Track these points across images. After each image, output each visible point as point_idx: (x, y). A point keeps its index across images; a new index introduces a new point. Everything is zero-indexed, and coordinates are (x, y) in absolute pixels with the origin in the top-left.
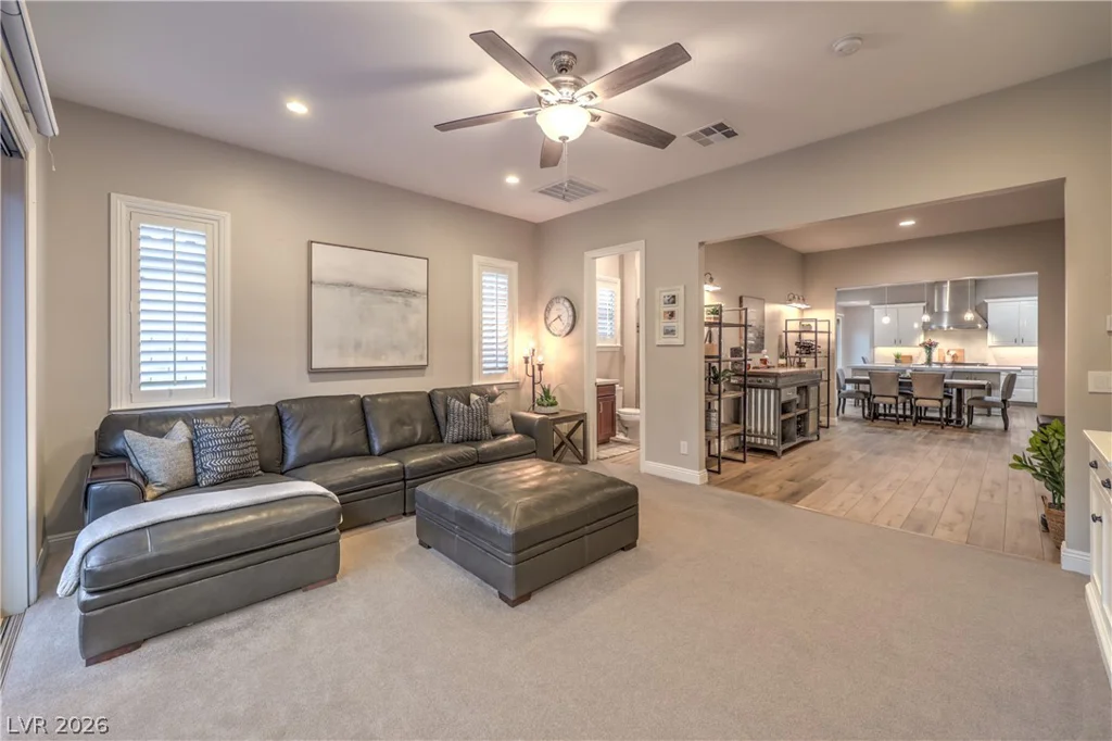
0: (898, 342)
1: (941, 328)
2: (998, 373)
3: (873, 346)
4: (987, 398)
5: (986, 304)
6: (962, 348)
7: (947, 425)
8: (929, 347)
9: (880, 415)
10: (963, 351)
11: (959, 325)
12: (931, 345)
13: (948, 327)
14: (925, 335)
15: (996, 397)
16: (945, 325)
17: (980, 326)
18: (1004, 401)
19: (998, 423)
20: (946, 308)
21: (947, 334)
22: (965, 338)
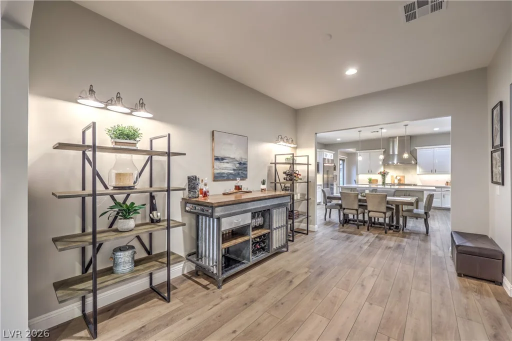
0: (370, 172)
1: (393, 163)
2: (422, 192)
3: (357, 174)
4: (415, 211)
5: (416, 150)
6: (403, 175)
7: (390, 229)
8: (384, 175)
9: (350, 220)
10: (404, 177)
11: (403, 162)
12: (385, 173)
13: (397, 163)
14: (384, 168)
15: (421, 211)
16: (395, 162)
17: (413, 162)
18: (426, 213)
19: (423, 228)
20: (396, 153)
21: (396, 167)
22: (405, 169)
